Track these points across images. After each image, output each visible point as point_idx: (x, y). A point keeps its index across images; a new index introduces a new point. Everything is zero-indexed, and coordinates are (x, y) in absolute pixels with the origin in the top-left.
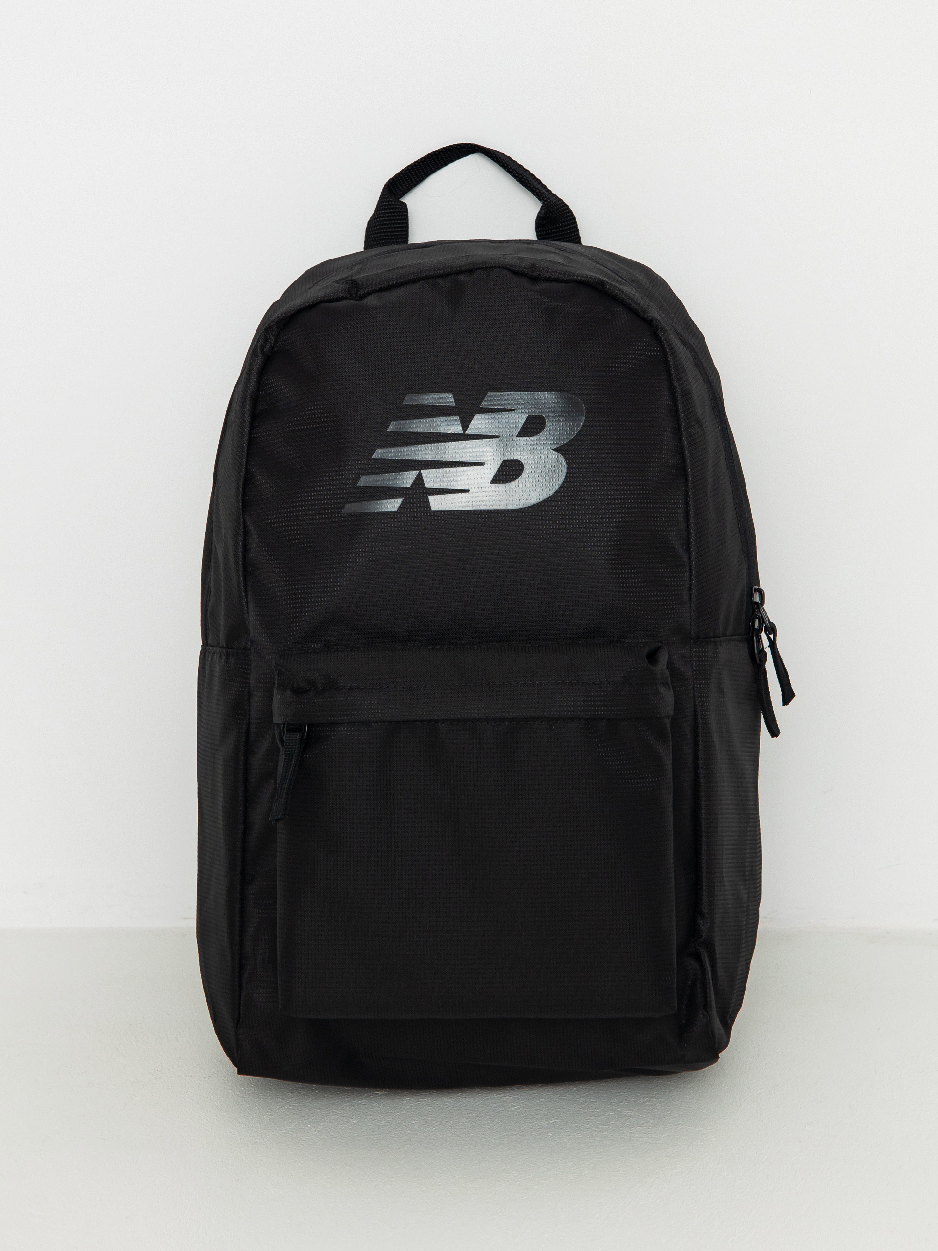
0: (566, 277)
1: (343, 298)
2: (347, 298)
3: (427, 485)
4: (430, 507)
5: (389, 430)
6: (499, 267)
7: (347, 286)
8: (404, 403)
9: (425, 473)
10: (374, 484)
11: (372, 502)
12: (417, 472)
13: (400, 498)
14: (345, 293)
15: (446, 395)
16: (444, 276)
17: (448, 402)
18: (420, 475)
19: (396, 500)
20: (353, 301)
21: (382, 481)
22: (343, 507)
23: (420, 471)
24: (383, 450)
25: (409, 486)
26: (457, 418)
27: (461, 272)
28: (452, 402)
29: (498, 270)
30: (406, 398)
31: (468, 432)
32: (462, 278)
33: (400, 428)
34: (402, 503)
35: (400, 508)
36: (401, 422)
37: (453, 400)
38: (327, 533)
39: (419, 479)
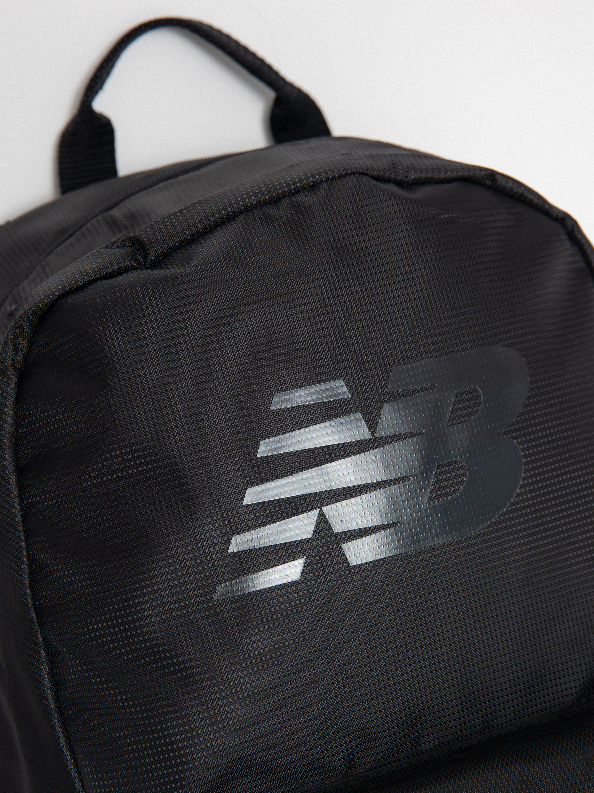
0: (442, 175)
1: (126, 270)
2: (134, 268)
3: (337, 528)
4: (346, 561)
5: (259, 456)
6: (353, 173)
7: (128, 250)
8: (273, 408)
9: (330, 510)
10: (250, 546)
11: (259, 574)
12: (316, 512)
13: (299, 557)
14: (130, 261)
15: (332, 384)
16: (275, 201)
17: (339, 394)
18: (322, 515)
19: (296, 562)
20: (145, 272)
21: (268, 536)
22: (214, 591)
23: (321, 509)
24: (257, 488)
25: (310, 536)
26: (358, 415)
27: (298, 191)
28: (344, 393)
29: (348, 178)
30: (275, 400)
31: (380, 433)
32: (301, 198)
33: (275, 449)
34: (306, 565)
35: (303, 573)
36: (277, 438)
37: (345, 389)
38: (196, 637)
39: (323, 522)
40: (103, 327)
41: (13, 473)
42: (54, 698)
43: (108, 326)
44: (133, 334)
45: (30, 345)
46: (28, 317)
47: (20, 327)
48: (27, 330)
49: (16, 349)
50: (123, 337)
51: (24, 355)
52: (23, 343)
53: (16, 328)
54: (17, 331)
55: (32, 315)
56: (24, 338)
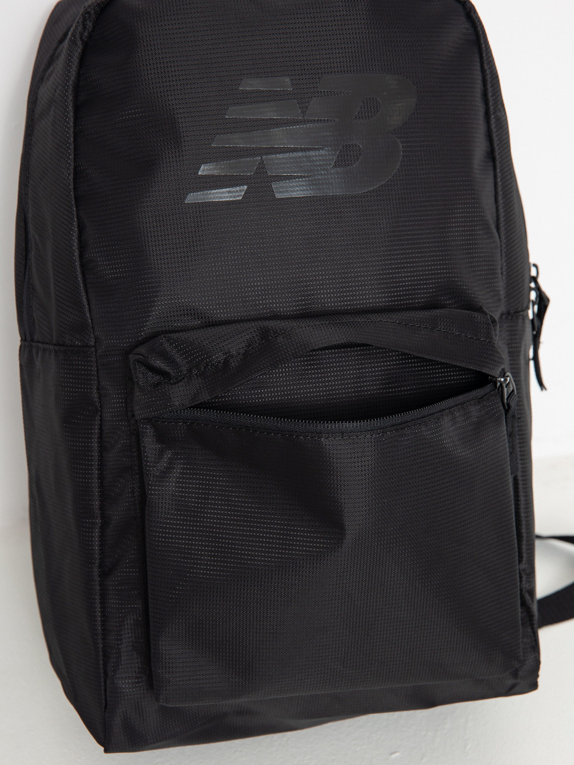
3: (271, 172)
4: (274, 195)
5: (226, 117)
8: (241, 88)
9: (267, 159)
10: (216, 173)
11: (216, 191)
12: (259, 159)
18: (262, 161)
19: (242, 187)
21: (224, 169)
22: (186, 197)
23: (262, 158)
24: (222, 138)
25: (252, 174)
30: (243, 83)
31: (307, 117)
33: (238, 115)
34: (247, 190)
35: (244, 197)
36: (239, 108)
37: (289, 84)
38: (170, 225)
39: (262, 165)
40: (140, 19)
41: (71, 101)
42: (84, 290)
43: (144, 19)
44: (158, 26)
45: (94, 27)
46: (94, 6)
47: (88, 13)
48: (93, 16)
49: (84, 27)
50: (152, 27)
51: (89, 32)
52: (90, 25)
53: (86, 13)
54: (87, 15)
55: (96, 6)
56: (90, 21)
